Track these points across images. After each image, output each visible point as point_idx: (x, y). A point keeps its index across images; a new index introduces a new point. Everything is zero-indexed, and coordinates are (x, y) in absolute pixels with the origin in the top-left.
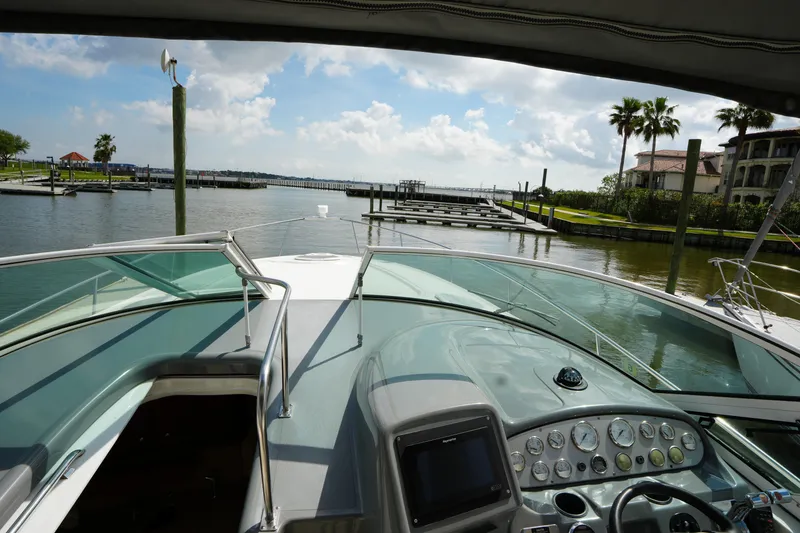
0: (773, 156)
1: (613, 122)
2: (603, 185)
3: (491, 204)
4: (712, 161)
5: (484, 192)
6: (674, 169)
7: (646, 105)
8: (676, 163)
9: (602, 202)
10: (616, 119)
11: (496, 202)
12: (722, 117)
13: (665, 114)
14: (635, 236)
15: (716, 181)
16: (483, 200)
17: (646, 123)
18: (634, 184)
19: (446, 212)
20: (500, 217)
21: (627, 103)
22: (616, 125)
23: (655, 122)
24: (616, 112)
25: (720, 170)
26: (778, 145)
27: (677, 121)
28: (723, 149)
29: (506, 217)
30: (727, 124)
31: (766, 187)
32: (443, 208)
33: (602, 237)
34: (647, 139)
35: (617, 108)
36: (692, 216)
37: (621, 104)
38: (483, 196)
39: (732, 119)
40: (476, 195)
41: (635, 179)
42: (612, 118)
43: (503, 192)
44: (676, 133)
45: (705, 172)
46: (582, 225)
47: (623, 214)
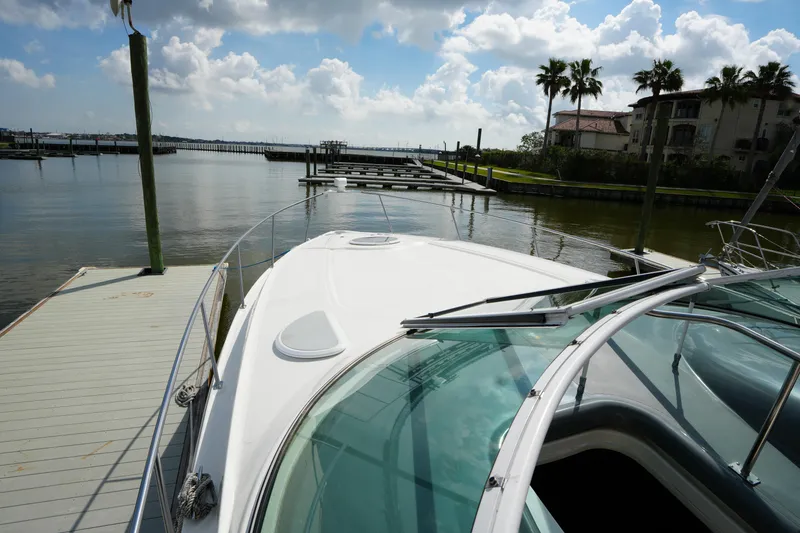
0: (676, 117)
1: (539, 82)
2: (522, 144)
3: (419, 164)
4: (622, 120)
5: (410, 151)
6: (589, 128)
7: (573, 66)
8: (591, 122)
9: (529, 160)
10: (542, 79)
11: (422, 161)
12: (639, 79)
13: (590, 76)
14: (566, 194)
15: (626, 140)
16: (410, 161)
17: (573, 83)
18: (553, 142)
19: (362, 173)
20: (433, 177)
21: (553, 63)
22: (542, 85)
23: (580, 83)
24: (543, 72)
25: (628, 129)
26: (679, 106)
27: (599, 83)
28: (632, 109)
29: (440, 177)
30: (643, 87)
31: (669, 145)
32: (359, 169)
33: (538, 195)
34: (573, 99)
35: (543, 67)
36: (613, 174)
37: (547, 65)
38: (410, 156)
39: (648, 82)
40: (402, 155)
41: (553, 137)
42: (539, 78)
43: (429, 152)
44: (598, 94)
45: (615, 131)
46: (518, 184)
47: (552, 173)
